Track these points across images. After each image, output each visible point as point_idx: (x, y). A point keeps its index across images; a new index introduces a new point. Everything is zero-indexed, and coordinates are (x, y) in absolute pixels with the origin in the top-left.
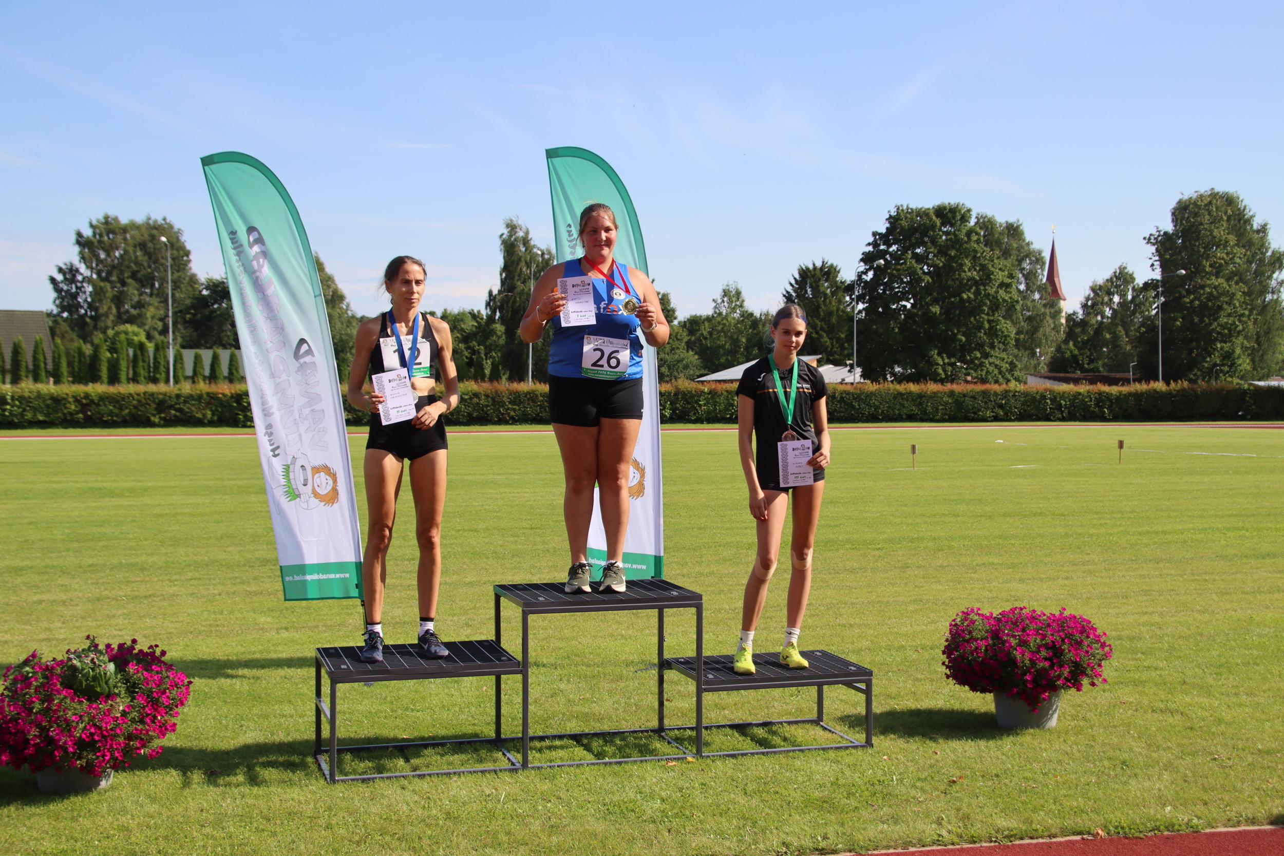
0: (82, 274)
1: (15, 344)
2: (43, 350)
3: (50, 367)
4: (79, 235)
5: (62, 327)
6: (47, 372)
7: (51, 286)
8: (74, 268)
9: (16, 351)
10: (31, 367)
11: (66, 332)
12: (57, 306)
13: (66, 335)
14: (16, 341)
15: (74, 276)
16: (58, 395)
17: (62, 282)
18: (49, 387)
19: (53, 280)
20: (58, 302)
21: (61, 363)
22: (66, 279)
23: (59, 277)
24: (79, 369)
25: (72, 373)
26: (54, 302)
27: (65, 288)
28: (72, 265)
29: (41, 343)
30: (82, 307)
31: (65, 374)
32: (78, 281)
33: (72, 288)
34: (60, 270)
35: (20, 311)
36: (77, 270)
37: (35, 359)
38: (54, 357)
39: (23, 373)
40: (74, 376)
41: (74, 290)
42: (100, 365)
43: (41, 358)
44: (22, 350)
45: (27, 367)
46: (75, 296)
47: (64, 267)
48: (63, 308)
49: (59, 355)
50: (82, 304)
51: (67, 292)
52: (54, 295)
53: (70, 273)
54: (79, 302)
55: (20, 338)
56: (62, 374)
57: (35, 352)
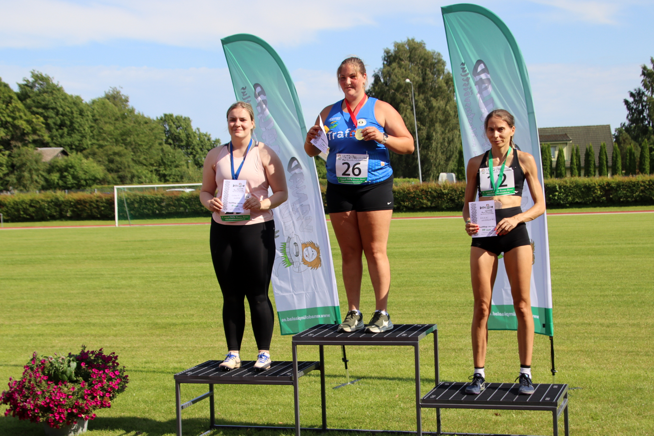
0: (646, 96)
1: (587, 149)
2: (605, 152)
3: (610, 164)
4: (644, 68)
5: (624, 135)
6: (608, 167)
7: (625, 106)
8: (641, 92)
9: (588, 154)
10: (597, 164)
11: (627, 138)
12: (629, 120)
13: (627, 141)
14: (588, 147)
15: (641, 98)
16: (589, 185)
17: (633, 103)
18: (608, 178)
19: (626, 102)
20: (629, 117)
21: (617, 161)
22: (635, 100)
23: (631, 100)
24: (630, 164)
25: (624, 167)
26: (627, 117)
27: (635, 107)
28: (640, 91)
29: (604, 148)
30: (646, 119)
31: (620, 168)
32: (644, 101)
33: (639, 106)
34: (632, 95)
35: (594, 126)
36: (643, 93)
37: (600, 158)
38: (613, 157)
39: (592, 169)
40: (626, 170)
41: (640, 108)
42: (644, 161)
43: (604, 158)
44: (592, 153)
45: (594, 164)
46: (642, 112)
47: (634, 92)
48: (632, 121)
49: (617, 155)
50: (646, 118)
51: (635, 110)
52: (626, 112)
53: (637, 96)
54: (644, 116)
55: (591, 144)
56: (618, 168)
57: (600, 154)
